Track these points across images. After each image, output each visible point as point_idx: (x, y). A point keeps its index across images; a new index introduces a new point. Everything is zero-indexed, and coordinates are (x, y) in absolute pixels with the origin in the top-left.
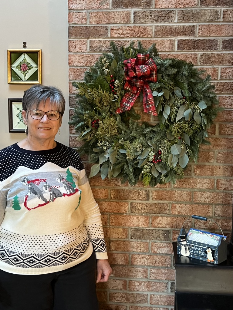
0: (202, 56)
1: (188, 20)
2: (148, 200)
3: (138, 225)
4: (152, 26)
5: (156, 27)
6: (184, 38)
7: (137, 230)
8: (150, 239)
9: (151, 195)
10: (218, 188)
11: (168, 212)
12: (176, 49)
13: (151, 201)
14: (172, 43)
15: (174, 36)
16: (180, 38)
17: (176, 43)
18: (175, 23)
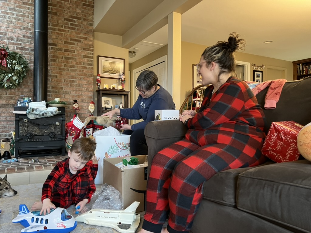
0: (24, 52)
1: (19, 41)
2: (7, 95)
3: (3, 103)
4: (7, 41)
5: (8, 42)
6: (18, 46)
7: (3, 105)
8: (8, 108)
9: (7, 93)
10: (31, 92)
11: (14, 99)
12: (15, 49)
13: (8, 95)
14: (14, 47)
15: (15, 45)
16: (16, 46)
17: (15, 47)
18: (15, 41)
